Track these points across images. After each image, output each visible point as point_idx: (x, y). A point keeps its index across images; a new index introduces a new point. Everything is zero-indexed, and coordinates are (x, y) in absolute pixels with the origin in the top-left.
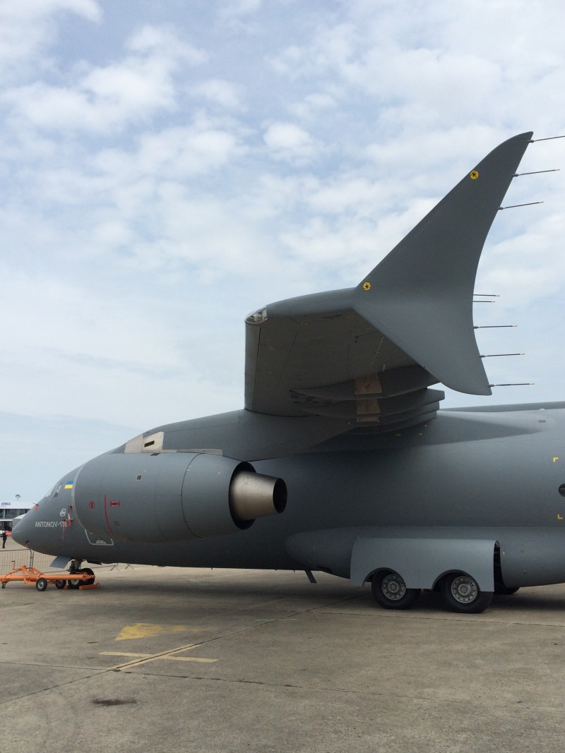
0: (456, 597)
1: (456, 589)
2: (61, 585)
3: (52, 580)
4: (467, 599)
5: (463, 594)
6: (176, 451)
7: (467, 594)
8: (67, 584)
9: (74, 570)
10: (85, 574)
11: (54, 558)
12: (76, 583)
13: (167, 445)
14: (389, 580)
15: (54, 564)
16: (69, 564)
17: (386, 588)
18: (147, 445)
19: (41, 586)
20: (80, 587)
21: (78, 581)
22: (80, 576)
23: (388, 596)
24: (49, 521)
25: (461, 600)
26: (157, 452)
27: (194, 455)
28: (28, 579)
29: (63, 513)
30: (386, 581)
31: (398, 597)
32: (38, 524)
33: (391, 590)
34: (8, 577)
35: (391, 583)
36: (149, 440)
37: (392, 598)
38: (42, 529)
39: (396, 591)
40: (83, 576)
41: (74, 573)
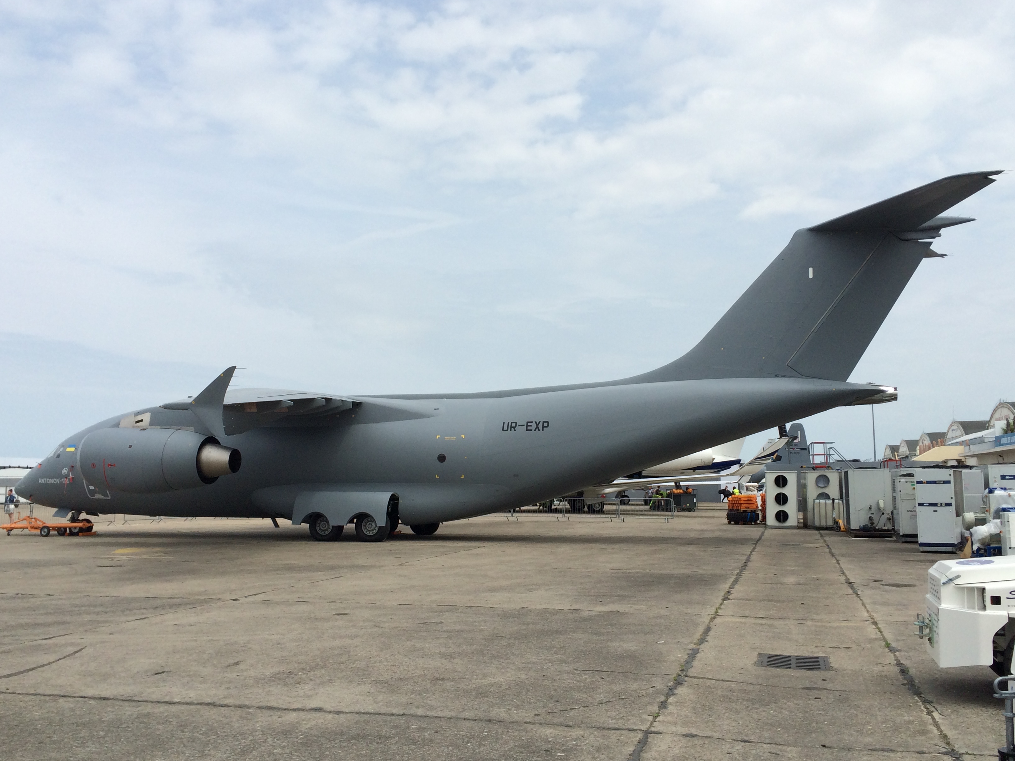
0: (365, 531)
1: (365, 526)
2: (62, 532)
3: (54, 528)
4: (371, 533)
5: (369, 530)
6: (159, 427)
7: (371, 529)
8: (68, 531)
9: (74, 520)
10: (85, 523)
11: (55, 510)
12: (76, 531)
13: (153, 423)
14: (321, 521)
15: (56, 515)
16: (70, 515)
17: (319, 526)
18: (137, 422)
19: (45, 532)
20: (80, 534)
21: (78, 528)
22: (80, 525)
23: (320, 532)
24: (52, 478)
25: (368, 533)
26: (145, 428)
27: (173, 430)
28: (32, 528)
29: (65, 471)
30: (319, 522)
31: (327, 533)
32: (42, 481)
33: (322, 528)
34: (13, 526)
35: (322, 523)
36: (139, 418)
37: (323, 533)
38: (46, 485)
39: (325, 529)
40: (84, 525)
41: (75, 522)
